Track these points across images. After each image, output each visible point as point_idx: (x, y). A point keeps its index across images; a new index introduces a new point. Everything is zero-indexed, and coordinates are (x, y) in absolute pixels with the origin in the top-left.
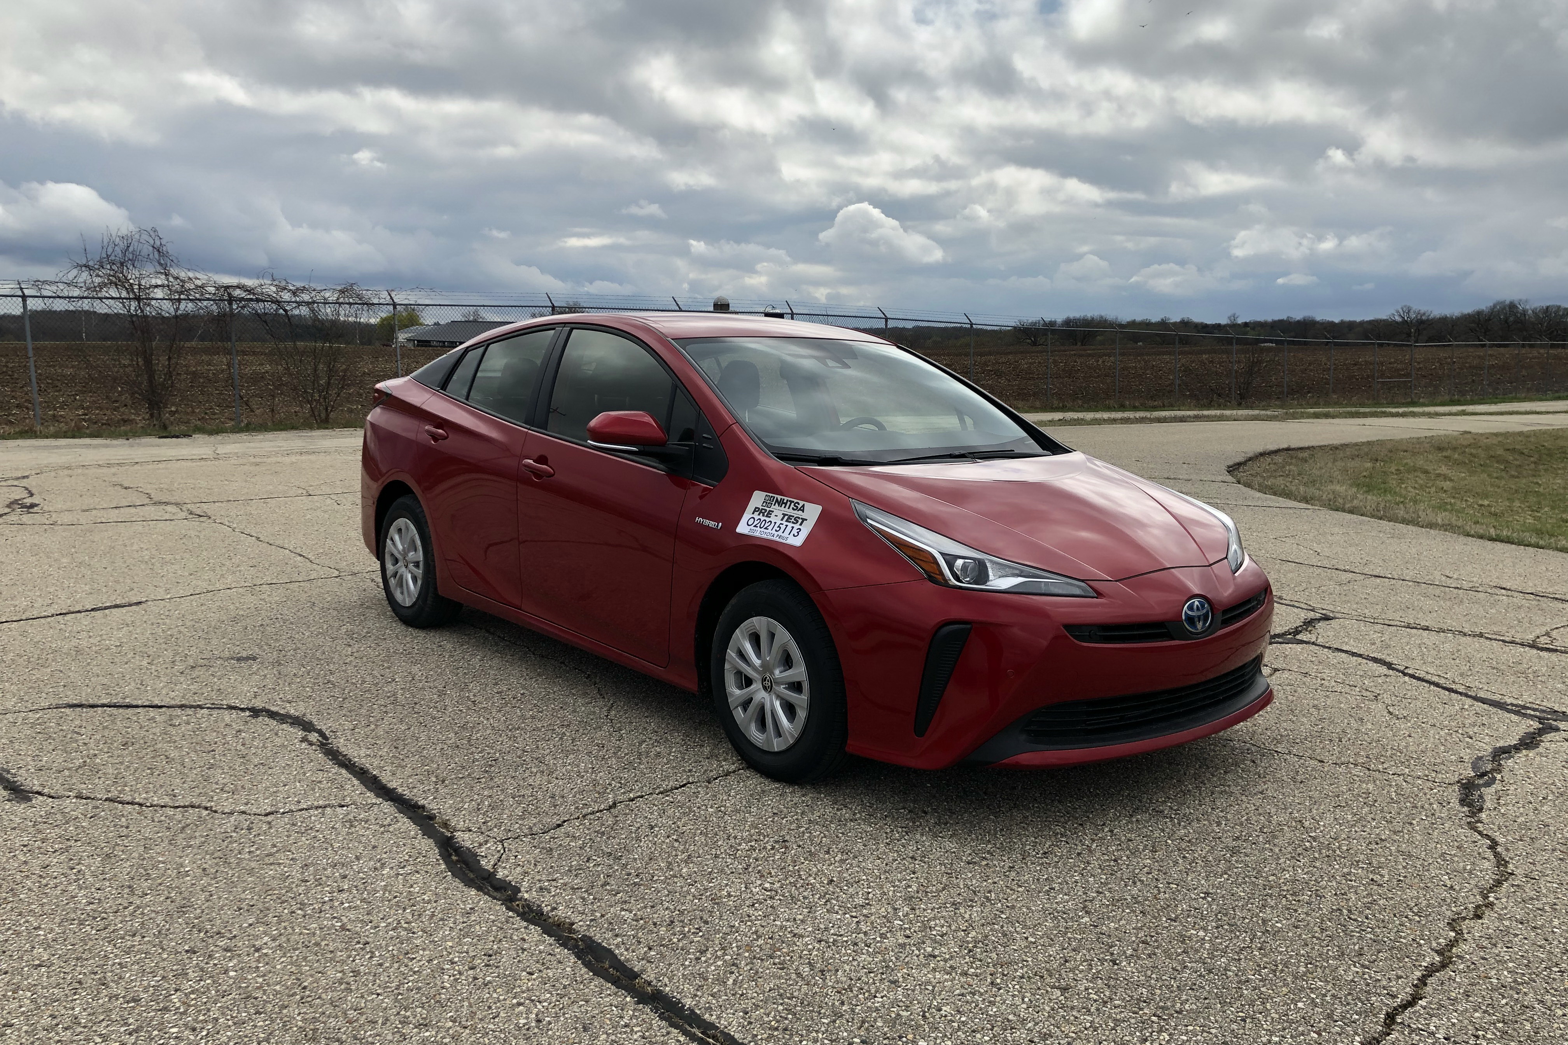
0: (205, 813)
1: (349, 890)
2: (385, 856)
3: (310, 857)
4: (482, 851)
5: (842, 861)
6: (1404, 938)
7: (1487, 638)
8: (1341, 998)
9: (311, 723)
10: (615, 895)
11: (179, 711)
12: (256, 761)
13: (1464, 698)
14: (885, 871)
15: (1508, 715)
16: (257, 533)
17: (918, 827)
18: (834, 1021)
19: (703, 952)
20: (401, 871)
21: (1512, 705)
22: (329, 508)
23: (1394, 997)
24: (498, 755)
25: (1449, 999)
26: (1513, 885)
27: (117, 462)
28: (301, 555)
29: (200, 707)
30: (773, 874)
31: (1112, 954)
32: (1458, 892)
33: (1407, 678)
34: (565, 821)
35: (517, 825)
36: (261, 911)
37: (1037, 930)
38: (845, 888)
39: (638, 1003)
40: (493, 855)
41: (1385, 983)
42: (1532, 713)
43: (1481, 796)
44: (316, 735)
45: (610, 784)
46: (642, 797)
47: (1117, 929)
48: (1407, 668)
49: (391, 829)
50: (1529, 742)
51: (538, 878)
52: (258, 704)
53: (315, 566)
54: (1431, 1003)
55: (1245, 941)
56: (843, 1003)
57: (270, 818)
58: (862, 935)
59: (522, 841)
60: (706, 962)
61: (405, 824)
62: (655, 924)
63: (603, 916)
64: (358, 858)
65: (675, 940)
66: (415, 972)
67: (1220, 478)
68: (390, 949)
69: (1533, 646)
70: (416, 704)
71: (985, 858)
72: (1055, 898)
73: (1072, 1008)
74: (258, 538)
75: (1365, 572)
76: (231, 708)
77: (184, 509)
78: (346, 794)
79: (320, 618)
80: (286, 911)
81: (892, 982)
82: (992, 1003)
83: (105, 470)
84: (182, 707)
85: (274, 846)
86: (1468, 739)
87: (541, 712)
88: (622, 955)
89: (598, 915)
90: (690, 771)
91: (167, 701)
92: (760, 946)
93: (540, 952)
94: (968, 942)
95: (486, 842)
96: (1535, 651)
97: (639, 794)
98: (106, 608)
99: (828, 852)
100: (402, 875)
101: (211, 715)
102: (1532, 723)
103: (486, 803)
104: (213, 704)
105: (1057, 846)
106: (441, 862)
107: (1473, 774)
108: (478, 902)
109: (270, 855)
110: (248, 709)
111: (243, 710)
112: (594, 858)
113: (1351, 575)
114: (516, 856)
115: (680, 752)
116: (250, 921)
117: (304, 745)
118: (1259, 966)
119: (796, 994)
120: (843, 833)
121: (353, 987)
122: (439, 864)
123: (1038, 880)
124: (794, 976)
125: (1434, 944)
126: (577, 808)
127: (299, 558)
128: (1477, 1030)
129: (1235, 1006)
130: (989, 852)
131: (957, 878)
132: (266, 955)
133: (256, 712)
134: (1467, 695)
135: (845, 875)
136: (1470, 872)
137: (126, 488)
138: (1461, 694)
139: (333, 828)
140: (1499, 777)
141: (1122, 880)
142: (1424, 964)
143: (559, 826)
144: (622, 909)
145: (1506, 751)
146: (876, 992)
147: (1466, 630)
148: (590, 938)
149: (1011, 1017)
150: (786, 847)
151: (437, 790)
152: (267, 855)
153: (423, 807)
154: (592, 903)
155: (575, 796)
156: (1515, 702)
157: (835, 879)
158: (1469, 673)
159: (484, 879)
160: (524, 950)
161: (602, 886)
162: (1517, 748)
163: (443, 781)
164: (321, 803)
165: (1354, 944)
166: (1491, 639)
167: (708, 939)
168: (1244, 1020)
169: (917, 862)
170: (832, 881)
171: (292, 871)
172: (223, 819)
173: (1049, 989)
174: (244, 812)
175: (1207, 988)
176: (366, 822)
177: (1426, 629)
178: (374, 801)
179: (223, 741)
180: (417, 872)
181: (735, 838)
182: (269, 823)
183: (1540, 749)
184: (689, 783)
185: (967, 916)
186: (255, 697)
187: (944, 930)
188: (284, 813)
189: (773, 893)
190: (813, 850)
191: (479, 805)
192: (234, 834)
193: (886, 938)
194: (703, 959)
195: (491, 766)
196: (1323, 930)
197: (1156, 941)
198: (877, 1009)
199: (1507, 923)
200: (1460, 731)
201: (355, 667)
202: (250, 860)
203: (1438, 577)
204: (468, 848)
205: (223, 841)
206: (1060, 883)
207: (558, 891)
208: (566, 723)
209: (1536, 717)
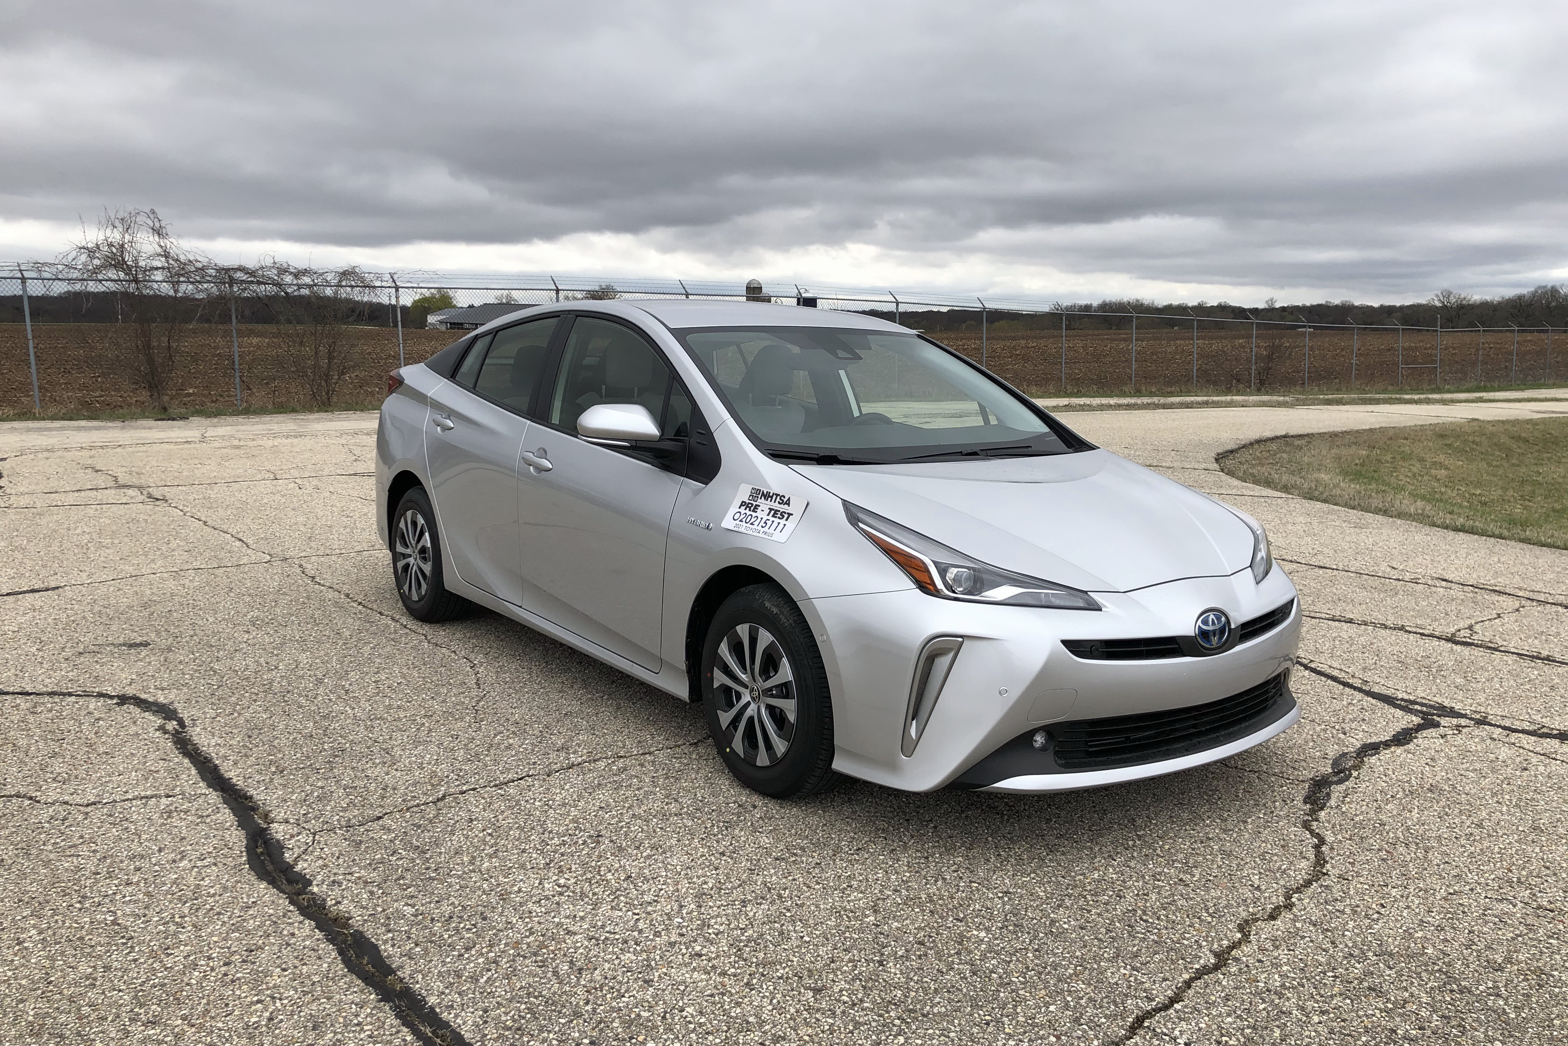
0: (27, 802)
1: (138, 883)
2: (189, 848)
3: (112, 848)
4: (290, 844)
5: (649, 857)
6: (1188, 939)
7: (1406, 631)
8: (1096, 1001)
9: (175, 712)
10: (406, 890)
11: (47, 699)
12: (101, 750)
13: (1356, 693)
14: (688, 868)
15: (1392, 710)
16: (206, 517)
17: (741, 821)
18: (572, 1021)
19: (468, 949)
20: (199, 864)
21: (1402, 700)
22: (290, 492)
23: (1150, 999)
24: (348, 745)
25: (1206, 1002)
26: (1321, 886)
27: (101, 444)
28: (240, 540)
29: (70, 694)
30: (573, 869)
31: (882, 955)
32: (1262, 892)
33: (1307, 673)
34: (387, 814)
35: (338, 817)
36: (40, 904)
37: (816, 930)
38: (640, 884)
39: (381, 1001)
40: (300, 848)
41: (1147, 985)
42: (1419, 708)
43: (1328, 795)
44: (175, 723)
45: (447, 777)
46: (474, 789)
47: (898, 929)
48: (1312, 661)
49: (208, 820)
50: (1402, 738)
51: (335, 871)
52: (130, 691)
53: (249, 551)
54: (1186, 1006)
55: (1024, 942)
56: (587, 1003)
57: (89, 809)
58: (636, 934)
59: (335, 833)
60: (468, 959)
61: (227, 816)
62: (432, 920)
63: (384, 910)
64: (160, 850)
65: (446, 936)
66: (166, 969)
67: (1204, 466)
68: (152, 944)
69: (1451, 639)
70: (288, 692)
71: (795, 855)
72: (849, 895)
73: (818, 1010)
74: (205, 523)
75: (1311, 563)
76: (101, 695)
77: (145, 492)
78: (178, 783)
79: (231, 604)
80: (64, 904)
81: (645, 981)
82: (738, 1004)
83: (85, 453)
84: (52, 694)
85: (81, 837)
86: (1342, 736)
87: (410, 702)
88: (385, 951)
89: (380, 909)
90: (534, 763)
91: (41, 688)
92: (528, 944)
93: (304, 948)
94: (741, 941)
95: (299, 834)
96: (1450, 645)
97: (473, 786)
98: (21, 593)
99: (638, 848)
100: (198, 867)
101: (77, 703)
102: (1414, 718)
103: (316, 794)
104: (85, 691)
105: (874, 842)
106: (244, 854)
107: (1330, 771)
108: (264, 896)
109: (75, 846)
110: (117, 696)
111: (111, 697)
112: (400, 851)
113: (1295, 566)
114: (322, 849)
115: (532, 744)
116: (25, 914)
117: (158, 734)
118: (1027, 968)
119: (544, 993)
120: (661, 828)
121: (98, 983)
122: (241, 856)
123: (839, 877)
124: (550, 975)
125: (1215, 946)
126: (404, 801)
127: (238, 543)
128: (1223, 1035)
129: (985, 1009)
130: (803, 849)
131: (758, 875)
132: (26, 948)
133: (123, 700)
134: (1360, 690)
135: (645, 871)
136: (1284, 872)
137: (97, 471)
138: (1355, 688)
139: (149, 819)
140: (1355, 774)
141: (925, 877)
142: (1197, 966)
143: (380, 818)
144: (407, 904)
145: (1374, 748)
146: (626, 991)
147: (1389, 623)
148: (361, 933)
149: (751, 1019)
150: (598, 842)
151: (272, 780)
152: (70, 847)
153: (251, 797)
154: (379, 897)
155: (407, 788)
156: (1406, 697)
157: (633, 875)
158: (1372, 667)
159: (282, 872)
160: (288, 945)
161: (395, 881)
162: (1387, 744)
163: (282, 772)
164: (149, 793)
165: (1134, 946)
166: (1410, 632)
167: (479, 936)
168: (988, 1024)
169: (724, 858)
170: (630, 877)
171: (88, 863)
172: (42, 809)
173: (802, 991)
174: (66, 803)
175: (965, 990)
176: (186, 813)
177: (1350, 621)
178: (203, 792)
179: (77, 729)
180: (215, 864)
181: (550, 832)
182: (87, 813)
183: (1411, 746)
184: (529, 776)
185: (751, 914)
186: (130, 685)
187: (722, 928)
188: (106, 803)
189: (565, 889)
190: (624, 844)
191: (307, 796)
192: (47, 825)
193: (660, 936)
194: (466, 956)
195: (336, 756)
196: (1108, 931)
197: (934, 941)
198: (620, 1009)
199: (1299, 925)
200: (1337, 727)
201: (245, 653)
202: (51, 852)
203: (1384, 568)
204: (278, 841)
205: (33, 832)
206: (860, 881)
207: (350, 884)
208: (430, 713)
209: (1421, 712)
